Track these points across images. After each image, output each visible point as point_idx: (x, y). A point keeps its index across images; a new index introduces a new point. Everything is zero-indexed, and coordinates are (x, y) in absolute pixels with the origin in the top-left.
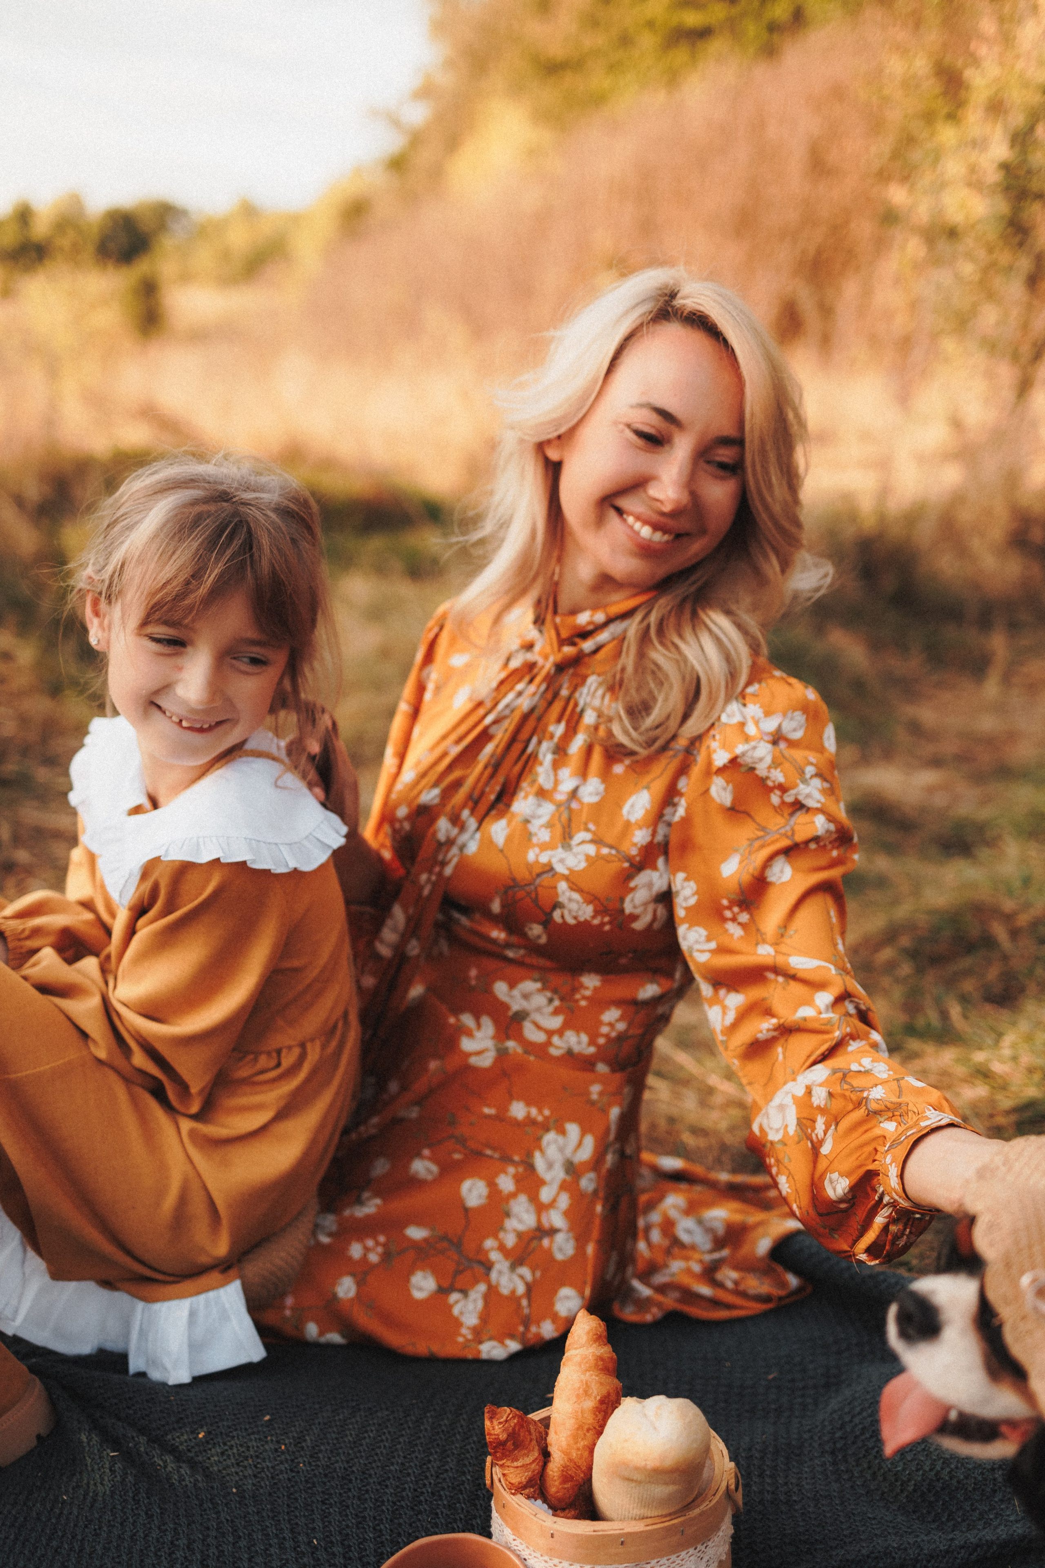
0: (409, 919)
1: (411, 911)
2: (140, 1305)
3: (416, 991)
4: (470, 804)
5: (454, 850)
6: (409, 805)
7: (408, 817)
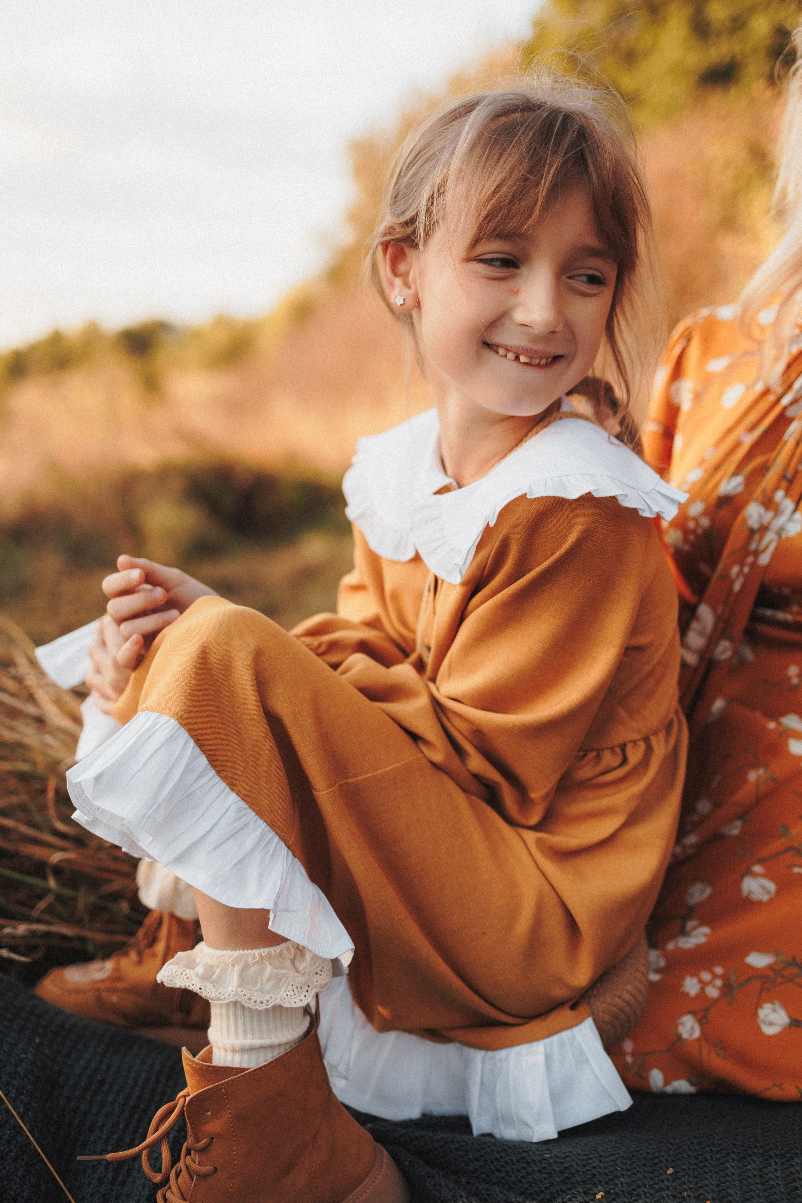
0: (718, 619)
1: (720, 610)
2: (478, 1056)
3: (718, 704)
4: (784, 484)
5: (770, 536)
6: (705, 500)
7: (705, 513)
